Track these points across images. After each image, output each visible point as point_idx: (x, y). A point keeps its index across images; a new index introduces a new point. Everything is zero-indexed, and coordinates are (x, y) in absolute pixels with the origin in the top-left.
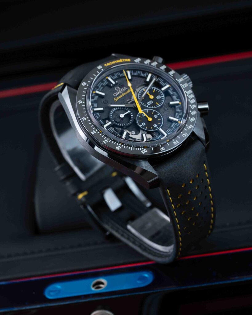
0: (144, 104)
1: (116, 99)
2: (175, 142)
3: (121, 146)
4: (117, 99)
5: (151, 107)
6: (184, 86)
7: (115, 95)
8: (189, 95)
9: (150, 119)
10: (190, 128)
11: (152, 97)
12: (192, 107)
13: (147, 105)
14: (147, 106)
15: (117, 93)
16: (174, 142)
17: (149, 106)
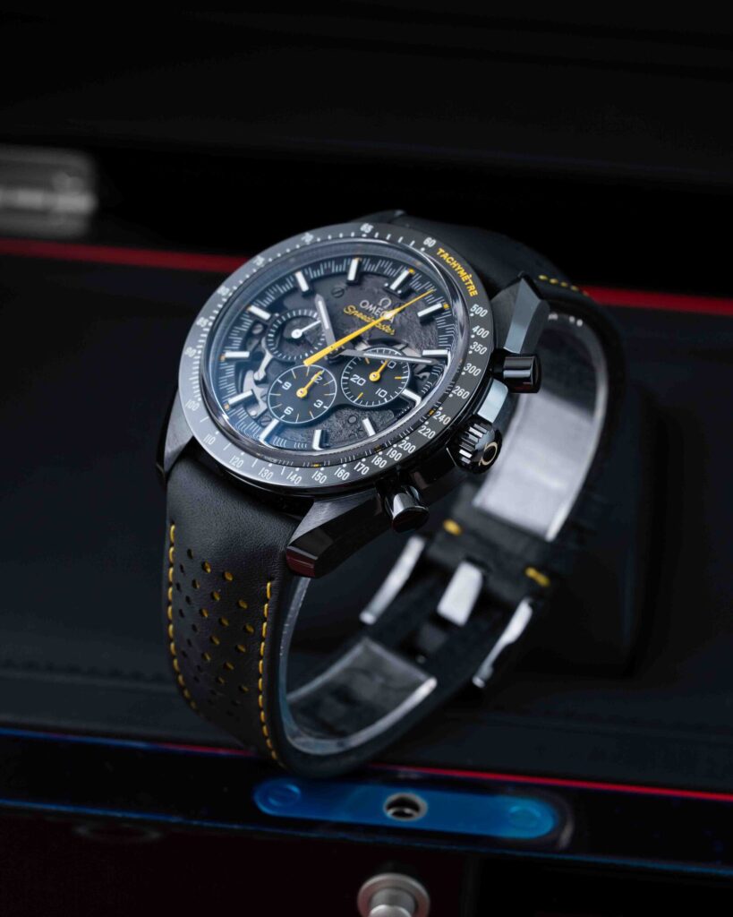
0: (348, 370)
1: (352, 309)
2: (238, 459)
3: (196, 354)
4: (350, 312)
5: (344, 386)
6: (425, 431)
7: (364, 304)
8: (398, 449)
9: (302, 393)
10: (292, 479)
11: (374, 376)
12: (360, 466)
13: (350, 376)
14: (345, 375)
15: (371, 306)
16: (237, 456)
17: (344, 381)
